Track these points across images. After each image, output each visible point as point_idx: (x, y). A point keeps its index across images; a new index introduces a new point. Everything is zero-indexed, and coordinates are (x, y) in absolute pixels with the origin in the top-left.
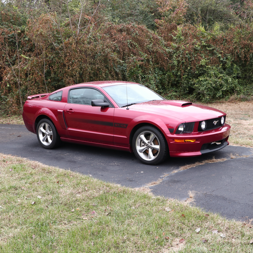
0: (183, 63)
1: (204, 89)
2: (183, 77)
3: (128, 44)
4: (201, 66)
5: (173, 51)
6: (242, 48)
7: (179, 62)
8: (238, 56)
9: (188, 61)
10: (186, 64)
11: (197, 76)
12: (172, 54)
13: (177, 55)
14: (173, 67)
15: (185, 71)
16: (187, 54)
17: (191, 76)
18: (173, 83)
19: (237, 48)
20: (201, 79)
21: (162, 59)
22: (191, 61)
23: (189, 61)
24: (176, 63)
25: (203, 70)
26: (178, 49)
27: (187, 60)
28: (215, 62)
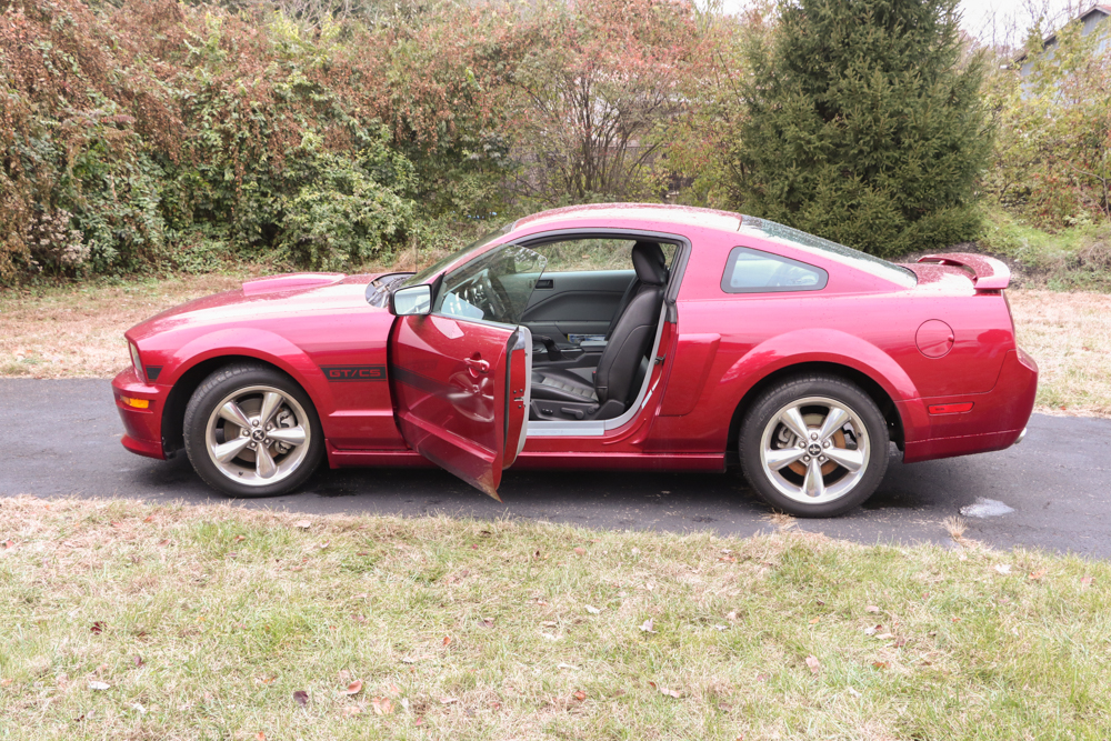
0: (243, 140)
1: (325, 229)
2: (245, 190)
3: (45, 56)
4: (302, 154)
5: (195, 97)
6: (416, 103)
7: (227, 135)
8: (407, 127)
9: (259, 136)
10: (253, 144)
11: (292, 187)
12: (193, 108)
13: (215, 113)
14: (204, 151)
15: (248, 168)
16: (254, 111)
17: (269, 187)
18: (202, 207)
19: (404, 101)
20: (306, 194)
21: (160, 124)
22: (268, 136)
23: (261, 133)
24: (215, 139)
25: (309, 168)
26: (213, 90)
27: (257, 131)
28: (341, 144)
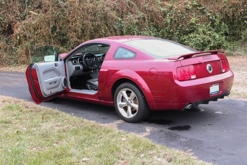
0: (175, 21)
1: (193, 45)
2: (175, 34)
3: (127, 3)
4: (192, 24)
5: (167, 10)
6: (230, 8)
7: (171, 20)
8: (226, 15)
9: (180, 20)
10: (178, 22)
11: (187, 33)
12: (166, 13)
13: (170, 14)
14: (166, 25)
15: (177, 29)
16: (179, 13)
17: (182, 33)
19: (226, 7)
20: (191, 35)
21: (156, 18)
22: (183, 20)
23: (181, 19)
24: (169, 21)
25: (193, 28)
26: (171, 8)
27: (179, 18)
28: (205, 21)
